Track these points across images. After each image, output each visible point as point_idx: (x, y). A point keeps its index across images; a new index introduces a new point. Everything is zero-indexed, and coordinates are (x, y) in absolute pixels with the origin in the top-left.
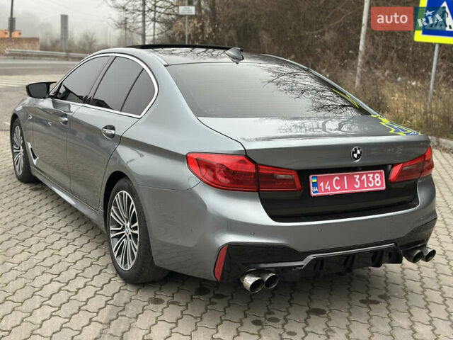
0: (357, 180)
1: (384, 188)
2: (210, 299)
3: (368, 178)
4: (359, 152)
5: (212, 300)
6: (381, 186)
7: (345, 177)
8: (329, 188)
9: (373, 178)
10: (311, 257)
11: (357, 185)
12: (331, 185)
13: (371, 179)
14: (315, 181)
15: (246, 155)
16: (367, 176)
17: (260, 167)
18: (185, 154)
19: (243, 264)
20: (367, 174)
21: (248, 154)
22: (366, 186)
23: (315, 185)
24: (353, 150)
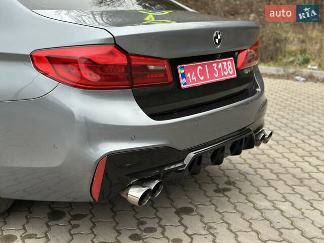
0: (216, 69)
1: (235, 76)
2: (69, 222)
3: (223, 66)
4: (219, 37)
5: (73, 222)
6: (233, 74)
7: (206, 66)
8: (195, 78)
9: (227, 66)
10: (192, 155)
11: (216, 74)
12: (196, 75)
13: (225, 68)
14: (182, 71)
15: (115, 44)
16: (222, 64)
17: (132, 57)
18: (28, 53)
19: (127, 175)
20: (222, 62)
21: (117, 43)
22: (223, 75)
23: (184, 75)
24: (215, 35)
